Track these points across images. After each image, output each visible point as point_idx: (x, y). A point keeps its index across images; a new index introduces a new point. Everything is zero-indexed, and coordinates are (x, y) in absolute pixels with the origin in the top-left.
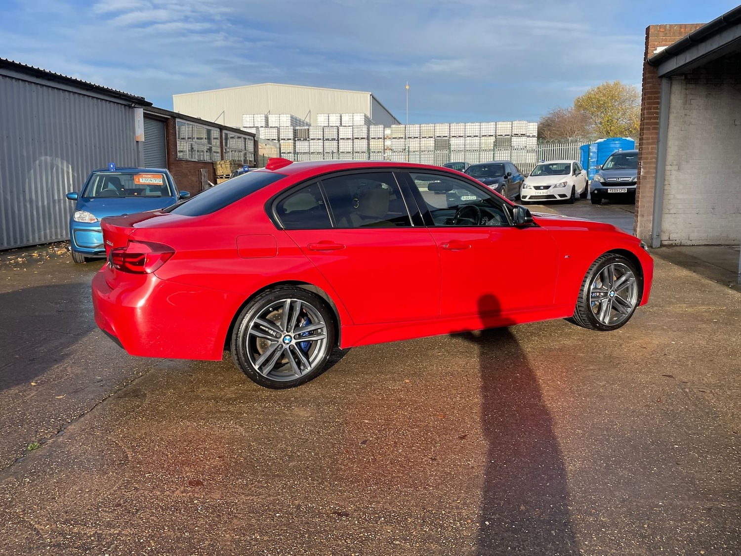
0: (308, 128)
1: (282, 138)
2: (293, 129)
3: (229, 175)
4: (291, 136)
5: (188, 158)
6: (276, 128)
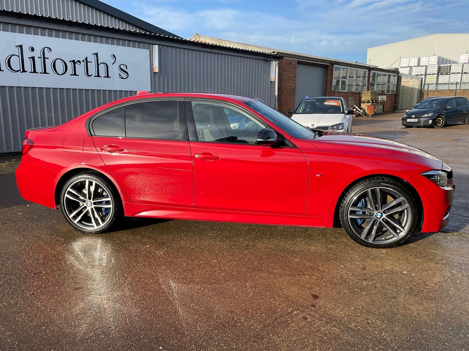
0: (450, 65)
1: (429, 73)
2: (438, 67)
3: (369, 101)
4: (436, 72)
5: (340, 90)
6: (425, 67)
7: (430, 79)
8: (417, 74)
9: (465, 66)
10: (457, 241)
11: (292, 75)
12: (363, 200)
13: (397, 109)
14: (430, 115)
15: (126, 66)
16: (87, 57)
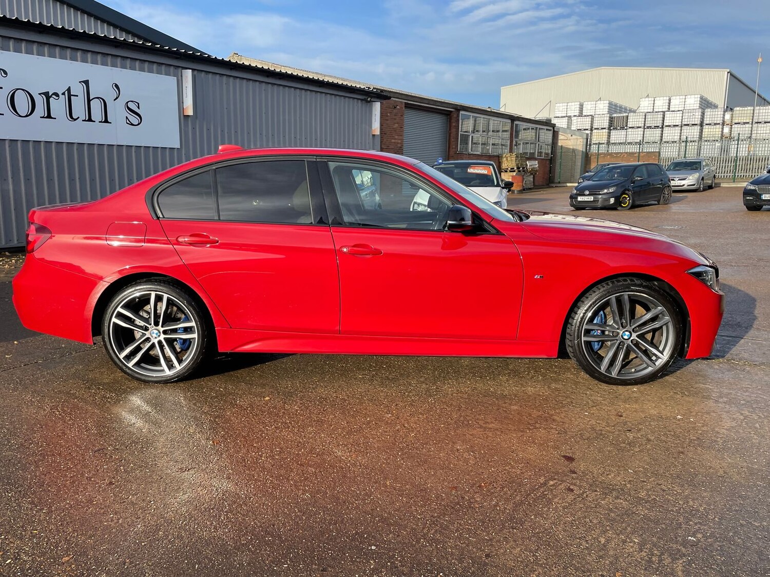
0: (627, 114)
1: (596, 127)
2: (610, 117)
3: (514, 169)
4: (606, 125)
5: (470, 151)
6: (590, 117)
7: (599, 137)
8: (579, 128)
9: (649, 116)
10: (729, 371)
11: (397, 125)
12: (602, 312)
13: (553, 182)
14: (611, 190)
15: (138, 104)
16: (70, 87)
